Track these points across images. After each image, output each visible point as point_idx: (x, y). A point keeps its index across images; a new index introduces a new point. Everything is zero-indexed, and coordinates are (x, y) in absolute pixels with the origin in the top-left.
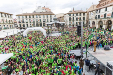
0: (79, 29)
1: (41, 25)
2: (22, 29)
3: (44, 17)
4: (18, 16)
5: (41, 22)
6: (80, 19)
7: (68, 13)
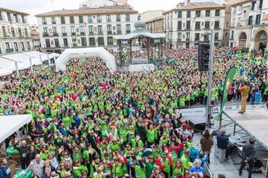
0: (203, 53)
1: (101, 42)
2: (52, 51)
3: (109, 20)
4: (41, 19)
5: (101, 33)
6: (207, 25)
7: (175, 10)
